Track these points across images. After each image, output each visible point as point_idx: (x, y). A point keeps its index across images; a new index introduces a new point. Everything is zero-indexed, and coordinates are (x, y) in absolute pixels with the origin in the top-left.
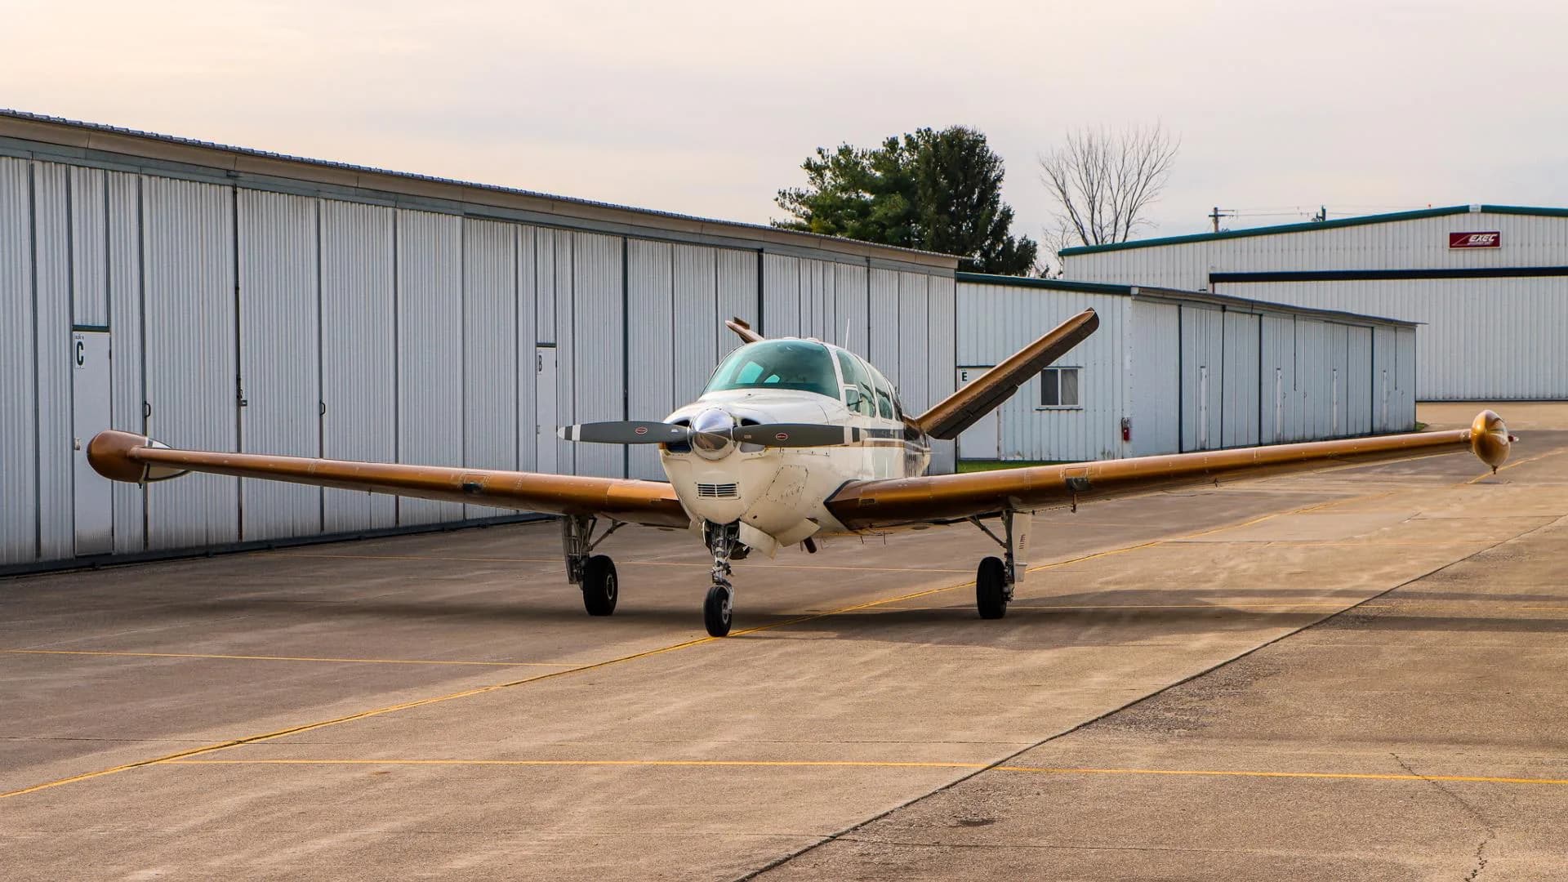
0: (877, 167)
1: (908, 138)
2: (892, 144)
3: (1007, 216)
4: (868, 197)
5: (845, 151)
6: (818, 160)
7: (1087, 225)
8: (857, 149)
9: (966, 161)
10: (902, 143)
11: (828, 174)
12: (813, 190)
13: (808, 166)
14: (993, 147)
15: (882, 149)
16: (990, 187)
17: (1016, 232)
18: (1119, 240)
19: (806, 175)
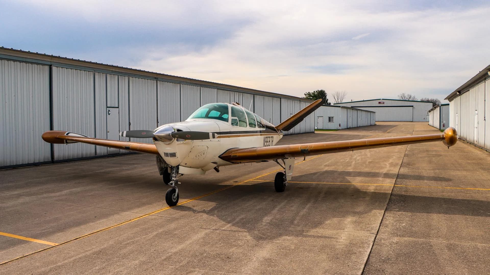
0: (312, 94)
1: (316, 91)
2: (314, 92)
3: (327, 100)
4: (312, 98)
5: (309, 93)
6: (306, 94)
7: (337, 102)
8: (310, 92)
9: (323, 93)
10: (315, 92)
11: (307, 95)
12: (305, 97)
13: (305, 94)
14: (326, 92)
15: (313, 92)
16: (325, 97)
17: (329, 102)
18: (341, 103)
19: (305, 95)
